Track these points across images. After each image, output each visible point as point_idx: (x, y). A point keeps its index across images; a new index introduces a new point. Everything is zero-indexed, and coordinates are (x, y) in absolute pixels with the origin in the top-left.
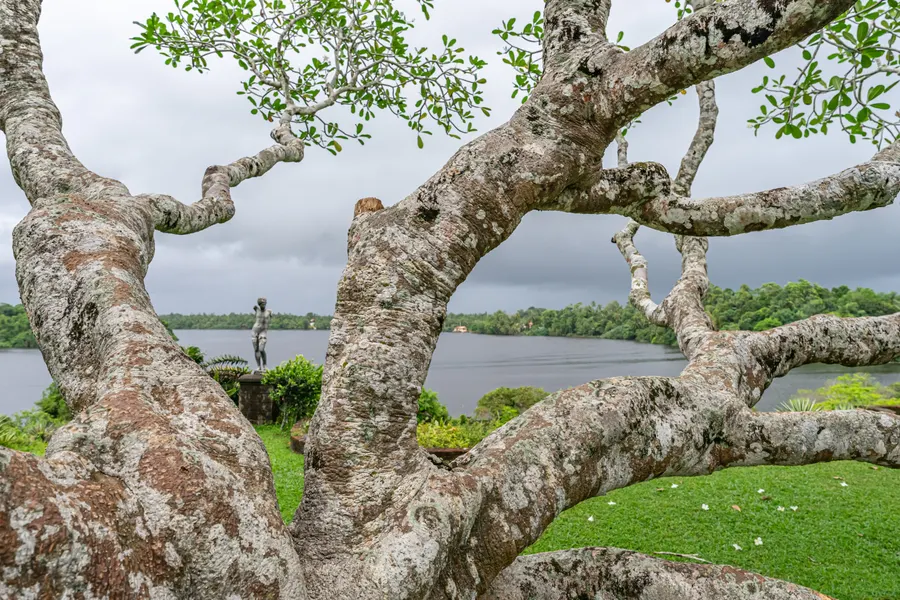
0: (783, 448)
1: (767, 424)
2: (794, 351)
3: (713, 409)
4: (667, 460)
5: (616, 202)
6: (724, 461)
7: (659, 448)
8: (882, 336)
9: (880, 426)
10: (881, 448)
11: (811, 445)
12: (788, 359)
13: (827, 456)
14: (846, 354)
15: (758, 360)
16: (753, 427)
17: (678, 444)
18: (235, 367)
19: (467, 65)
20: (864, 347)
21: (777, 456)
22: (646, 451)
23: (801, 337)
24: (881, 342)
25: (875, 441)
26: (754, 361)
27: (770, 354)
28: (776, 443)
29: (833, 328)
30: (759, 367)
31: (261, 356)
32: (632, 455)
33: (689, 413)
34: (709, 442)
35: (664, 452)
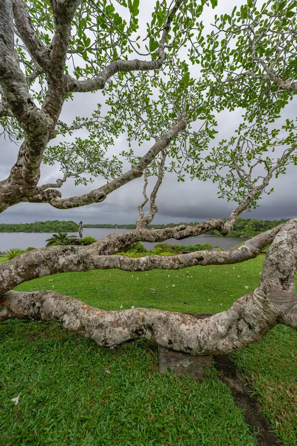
0: (97, 265)
1: (95, 259)
2: (130, 239)
4: (62, 267)
5: (42, 200)
7: (59, 265)
8: (158, 235)
9: (119, 260)
10: (119, 266)
11: (103, 265)
12: (129, 240)
13: (108, 267)
14: (146, 239)
15: (119, 241)
16: (91, 259)
17: (66, 263)
19: (118, 163)
20: (153, 237)
21: (96, 267)
22: (54, 266)
23: (132, 235)
24: (158, 236)
25: (117, 264)
26: (117, 241)
27: (123, 239)
28: (95, 264)
29: (143, 232)
30: (119, 242)
32: (49, 267)
33: (75, 256)
34: (80, 263)
35: (61, 266)
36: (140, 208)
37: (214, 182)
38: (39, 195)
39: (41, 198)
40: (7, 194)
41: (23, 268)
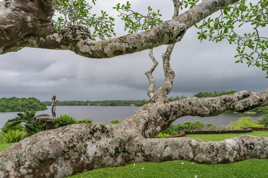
0: (150, 155)
1: (144, 144)
2: (176, 111)
3: (122, 138)
4: (93, 162)
6: (127, 161)
7: (88, 157)
8: (214, 105)
9: (191, 145)
10: (191, 155)
11: (162, 154)
12: (174, 114)
14: (199, 112)
15: (161, 115)
16: (138, 146)
17: (99, 155)
18: (46, 117)
19: (109, 20)
20: (206, 109)
21: (148, 158)
22: (80, 159)
23: (179, 105)
24: (213, 107)
25: (188, 152)
26: (159, 115)
27: (166, 113)
28: (147, 153)
29: (193, 102)
30: (161, 118)
31: (54, 114)
32: (71, 161)
33: (109, 140)
34: (119, 153)
35: (91, 159)
36: (150, 74)
37: (230, 43)
38: (56, 35)
39: (59, 40)
40: (6, 27)
41: (30, 167)
